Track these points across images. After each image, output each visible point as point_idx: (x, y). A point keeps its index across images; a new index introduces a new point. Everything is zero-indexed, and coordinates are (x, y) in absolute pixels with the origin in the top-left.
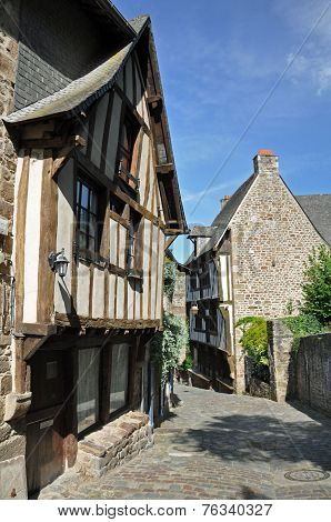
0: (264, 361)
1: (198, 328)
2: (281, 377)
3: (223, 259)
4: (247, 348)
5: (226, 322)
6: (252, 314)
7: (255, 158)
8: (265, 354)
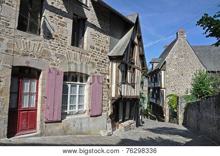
0: (175, 111)
1: (153, 97)
2: (181, 116)
3: (163, 72)
4: (170, 106)
5: (163, 95)
6: (173, 93)
7: (177, 33)
8: (176, 108)
